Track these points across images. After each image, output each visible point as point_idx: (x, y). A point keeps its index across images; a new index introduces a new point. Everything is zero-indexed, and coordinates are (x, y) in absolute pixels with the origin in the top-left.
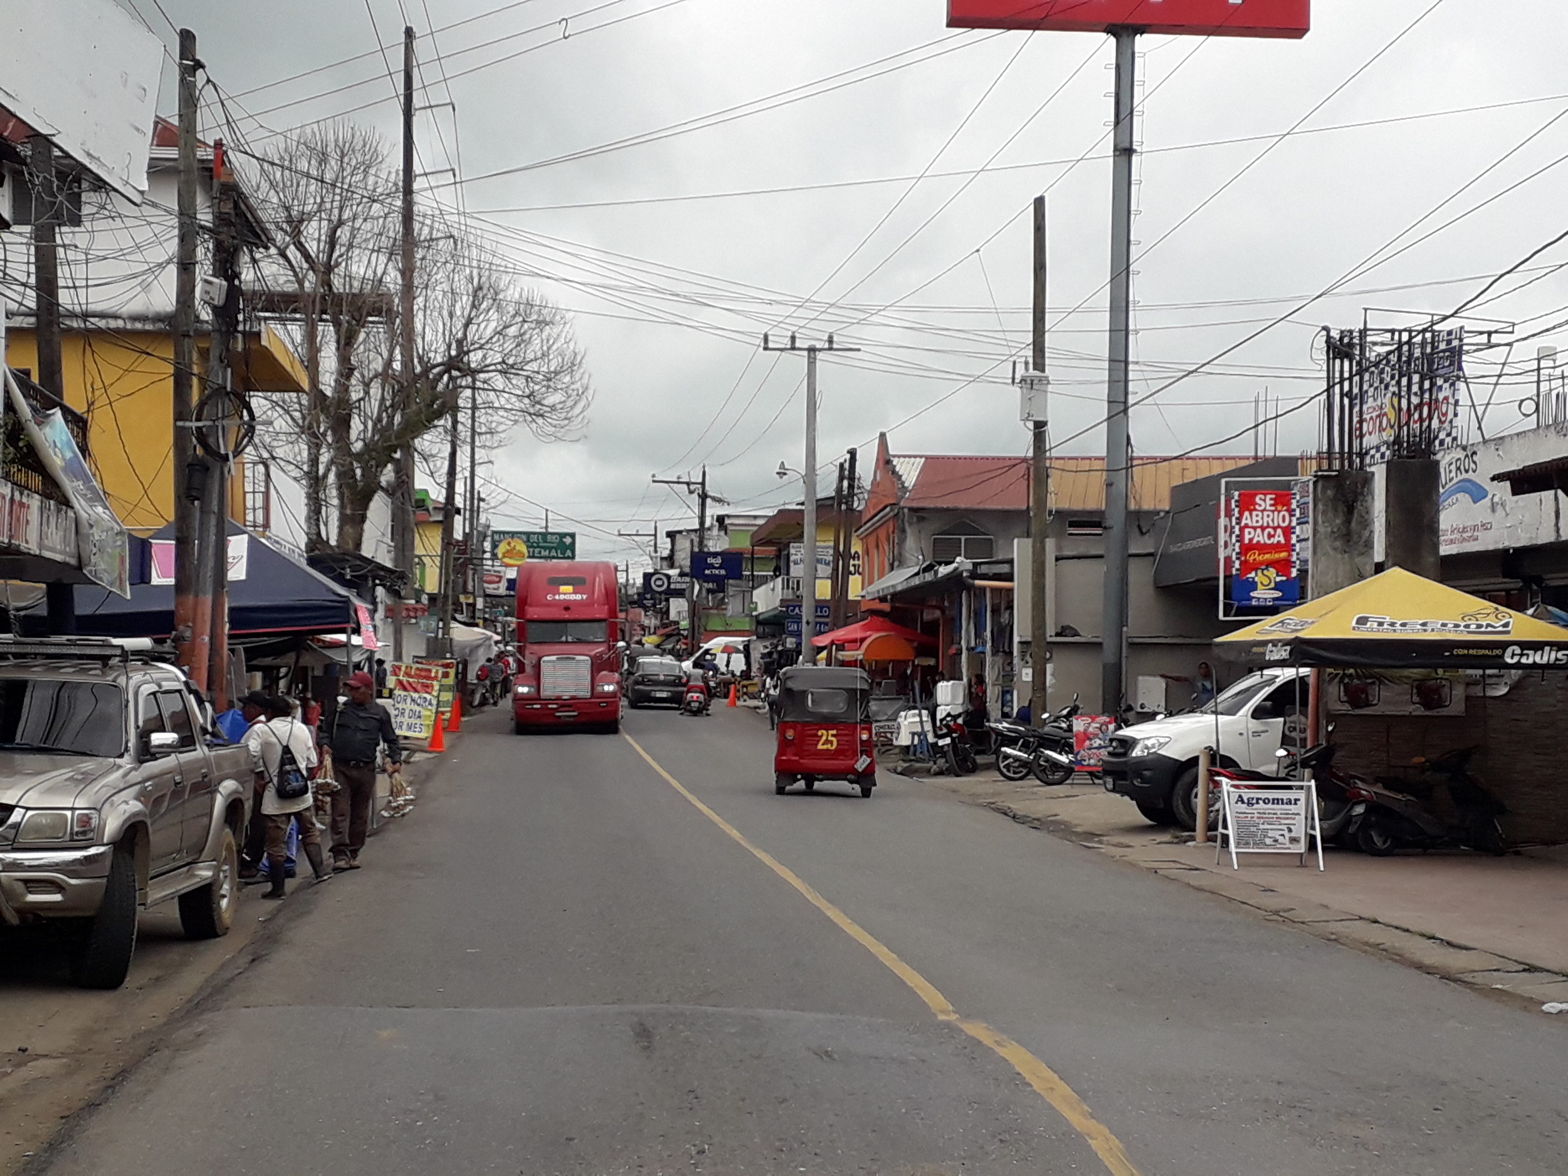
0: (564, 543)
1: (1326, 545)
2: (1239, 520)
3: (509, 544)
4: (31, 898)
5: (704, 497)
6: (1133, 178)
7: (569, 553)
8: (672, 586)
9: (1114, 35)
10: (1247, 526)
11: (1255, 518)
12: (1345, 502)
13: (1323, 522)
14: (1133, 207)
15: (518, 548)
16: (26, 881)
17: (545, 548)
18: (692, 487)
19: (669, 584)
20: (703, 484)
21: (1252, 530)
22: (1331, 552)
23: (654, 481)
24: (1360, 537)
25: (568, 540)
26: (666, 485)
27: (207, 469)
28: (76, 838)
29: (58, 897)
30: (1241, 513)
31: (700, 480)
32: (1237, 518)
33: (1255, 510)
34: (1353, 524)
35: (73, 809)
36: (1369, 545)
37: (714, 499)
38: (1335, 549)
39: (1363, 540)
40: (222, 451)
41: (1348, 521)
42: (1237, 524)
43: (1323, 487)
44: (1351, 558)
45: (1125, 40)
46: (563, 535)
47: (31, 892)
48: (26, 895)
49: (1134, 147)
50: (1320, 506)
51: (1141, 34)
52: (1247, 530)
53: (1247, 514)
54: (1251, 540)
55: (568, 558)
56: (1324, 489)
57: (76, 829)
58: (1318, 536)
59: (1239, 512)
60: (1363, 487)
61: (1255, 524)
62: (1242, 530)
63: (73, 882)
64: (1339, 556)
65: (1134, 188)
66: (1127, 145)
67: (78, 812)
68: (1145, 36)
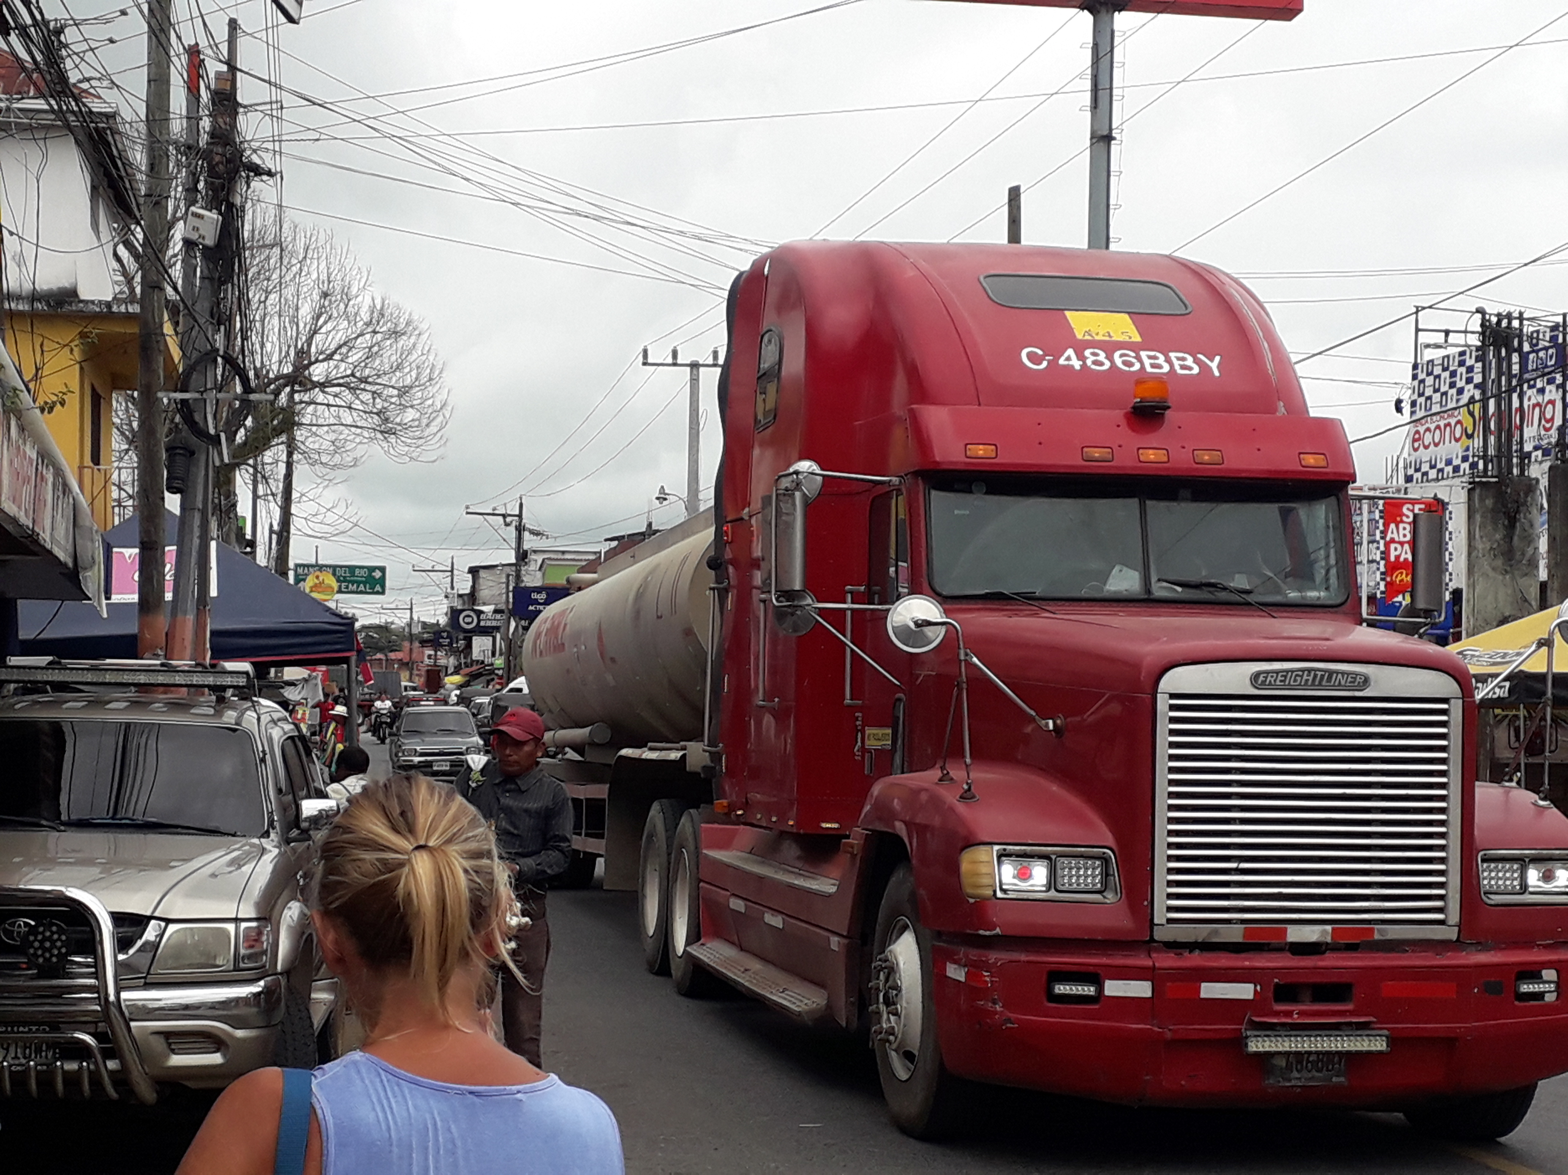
0: (374, 577)
1: (1485, 564)
2: (1384, 533)
3: (317, 577)
4: (177, 1060)
5: (520, 529)
6: (1112, 168)
7: (378, 588)
8: (482, 624)
9: (1091, 12)
10: (1393, 541)
11: (1401, 532)
12: (1507, 514)
13: (1481, 537)
14: (1112, 201)
15: (326, 582)
16: (167, 1035)
17: (353, 583)
18: (508, 519)
19: (479, 621)
20: (520, 516)
21: (1399, 546)
22: (1491, 574)
23: (468, 513)
24: (1523, 554)
25: (377, 574)
26: (481, 517)
27: (192, 453)
28: (242, 965)
29: (216, 1059)
30: (1386, 525)
31: (517, 512)
32: (1382, 532)
33: (1402, 521)
34: (1516, 538)
35: (236, 920)
36: (1533, 564)
37: (533, 532)
38: (1494, 569)
39: (1527, 556)
40: (212, 431)
41: (1509, 537)
42: (1382, 538)
43: (1480, 495)
44: (1513, 578)
45: (1103, 15)
46: (372, 569)
47: (173, 1051)
48: (167, 1057)
49: (1114, 135)
50: (1478, 518)
51: (1120, 11)
52: (1393, 546)
53: (1392, 526)
54: (1398, 557)
55: (378, 593)
56: (1482, 500)
57: (242, 951)
58: (1474, 554)
59: (1384, 525)
60: (1526, 495)
61: (1402, 539)
62: (1387, 545)
63: (240, 1033)
64: (1501, 577)
65: (1113, 180)
66: (1105, 133)
67: (244, 925)
68: (1123, 13)
